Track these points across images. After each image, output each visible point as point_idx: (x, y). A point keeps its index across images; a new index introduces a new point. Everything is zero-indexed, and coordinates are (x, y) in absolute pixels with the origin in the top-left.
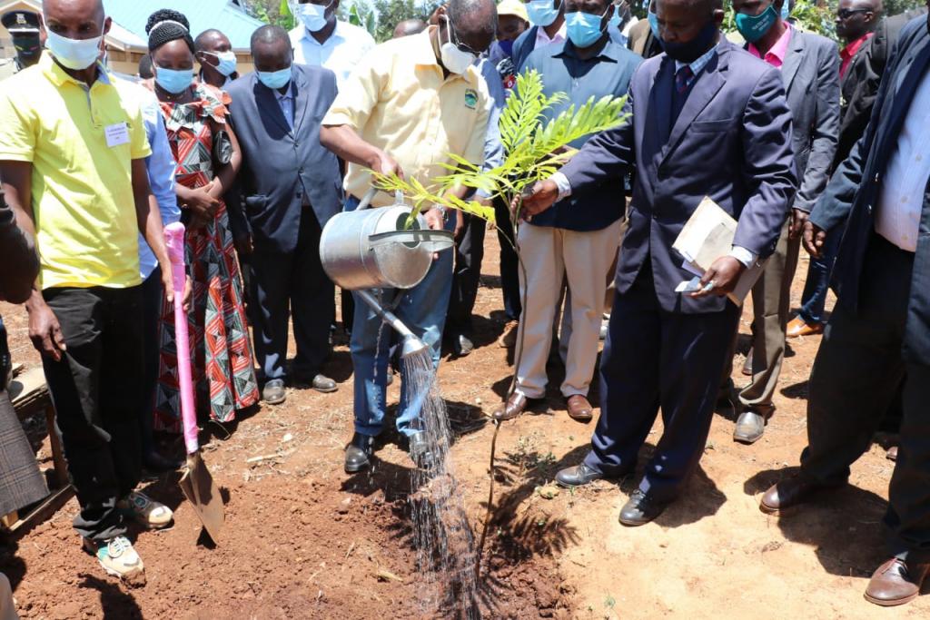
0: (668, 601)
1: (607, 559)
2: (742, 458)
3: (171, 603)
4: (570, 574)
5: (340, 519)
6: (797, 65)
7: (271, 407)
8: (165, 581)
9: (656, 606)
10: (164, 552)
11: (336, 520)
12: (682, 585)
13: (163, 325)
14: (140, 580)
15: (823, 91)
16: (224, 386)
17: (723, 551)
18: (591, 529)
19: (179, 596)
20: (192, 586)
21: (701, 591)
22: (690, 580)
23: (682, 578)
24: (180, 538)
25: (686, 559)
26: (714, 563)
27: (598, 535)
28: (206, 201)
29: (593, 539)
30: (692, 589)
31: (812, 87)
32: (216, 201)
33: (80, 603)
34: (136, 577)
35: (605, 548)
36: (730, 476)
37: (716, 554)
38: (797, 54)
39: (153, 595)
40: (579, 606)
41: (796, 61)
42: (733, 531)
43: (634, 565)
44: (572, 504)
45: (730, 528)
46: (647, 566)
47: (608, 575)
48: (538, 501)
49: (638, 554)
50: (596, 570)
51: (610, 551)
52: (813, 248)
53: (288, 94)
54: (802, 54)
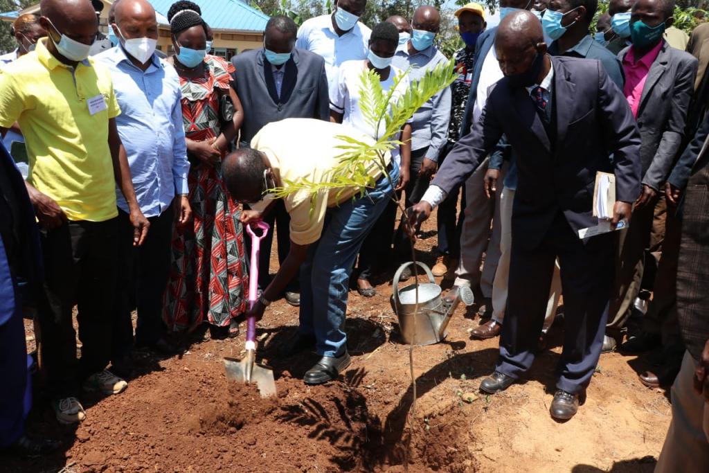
1: (513, 457)
2: (623, 382)
4: (483, 465)
6: (659, 75)
15: (678, 97)
16: (222, 298)
17: (607, 459)
18: (501, 431)
27: (505, 436)
29: (502, 439)
31: (669, 94)
32: (218, 152)
35: (511, 447)
36: (613, 397)
37: (601, 460)
38: (661, 65)
41: (658, 72)
42: (615, 442)
43: (534, 463)
44: (486, 409)
45: (613, 440)
46: (544, 465)
47: (513, 470)
48: (459, 404)
49: (538, 455)
50: (505, 465)
51: (515, 450)
52: (672, 199)
53: (283, 70)
54: (665, 66)
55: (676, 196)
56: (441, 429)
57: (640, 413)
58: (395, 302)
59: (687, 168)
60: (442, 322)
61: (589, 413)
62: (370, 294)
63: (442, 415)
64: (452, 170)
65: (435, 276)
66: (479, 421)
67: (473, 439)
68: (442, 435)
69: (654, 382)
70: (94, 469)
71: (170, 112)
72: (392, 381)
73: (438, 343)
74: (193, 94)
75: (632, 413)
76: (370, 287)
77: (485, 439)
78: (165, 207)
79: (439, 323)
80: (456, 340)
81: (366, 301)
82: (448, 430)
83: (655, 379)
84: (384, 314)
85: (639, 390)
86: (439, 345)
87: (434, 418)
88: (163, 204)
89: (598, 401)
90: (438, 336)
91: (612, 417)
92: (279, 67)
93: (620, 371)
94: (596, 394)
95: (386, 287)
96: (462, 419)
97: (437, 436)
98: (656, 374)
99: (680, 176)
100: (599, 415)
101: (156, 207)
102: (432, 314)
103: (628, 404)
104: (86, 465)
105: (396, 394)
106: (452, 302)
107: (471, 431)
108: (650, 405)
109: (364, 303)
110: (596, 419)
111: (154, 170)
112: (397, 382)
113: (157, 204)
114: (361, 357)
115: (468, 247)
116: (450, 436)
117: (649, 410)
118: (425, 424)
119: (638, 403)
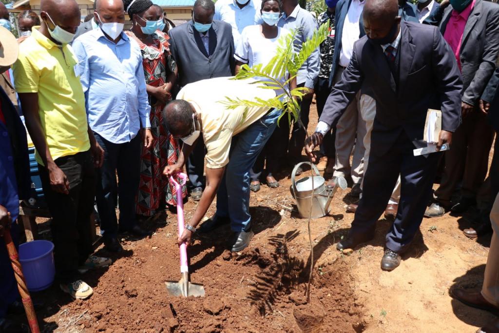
0: (414, 313)
1: (380, 289)
2: (452, 235)
3: (151, 306)
4: (360, 296)
5: (237, 263)
7: (196, 202)
8: (147, 294)
9: (407, 316)
10: (145, 279)
11: (235, 264)
12: (421, 305)
13: (142, 161)
14: (134, 293)
17: (443, 287)
18: (371, 272)
19: (155, 302)
20: (161, 297)
21: (432, 309)
22: (426, 302)
23: (421, 301)
24: (153, 272)
25: (423, 291)
26: (438, 293)
27: (374, 276)
28: (163, 93)
29: (371, 278)
30: (427, 308)
32: (169, 94)
33: (106, 304)
34: (132, 292)
35: (378, 283)
36: (446, 246)
37: (439, 288)
38: (476, 16)
39: (141, 301)
40: (366, 314)
41: (474, 21)
42: (448, 276)
43: (395, 293)
44: (360, 258)
45: (447, 274)
46: (401, 294)
47: (380, 298)
48: (342, 256)
49: (396, 287)
50: (374, 295)
51: (381, 285)
52: (484, 111)
53: (207, 35)
54: (478, 16)
55: (487, 109)
56: (330, 274)
57: (465, 256)
58: (294, 190)
59: (493, 88)
60: (326, 202)
61: (430, 258)
62: (276, 186)
63: (330, 264)
64: (332, 109)
65: (319, 171)
66: (356, 267)
67: (352, 279)
68: (331, 278)
69: (474, 234)
70: (102, 314)
71: (135, 71)
72: (295, 244)
73: (324, 216)
74: (151, 55)
75: (459, 256)
76: (276, 181)
77: (361, 279)
78: (133, 135)
79: (324, 203)
80: (336, 214)
81: (273, 191)
82: (335, 274)
83: (474, 232)
84: (286, 199)
85: (463, 240)
86: (325, 218)
87: (325, 267)
88: (132, 134)
89: (436, 249)
90: (324, 212)
91: (445, 259)
92: (204, 33)
93: (450, 228)
94: (434, 245)
95: (286, 181)
96: (344, 266)
97: (328, 279)
98: (474, 229)
99: (489, 94)
100: (437, 258)
101: (128, 135)
102: (319, 197)
103: (456, 250)
104: (96, 312)
105: (299, 252)
106: (332, 188)
107: (351, 274)
108: (471, 250)
109: (272, 192)
110: (435, 261)
111: (125, 110)
112: (298, 244)
113: (128, 134)
114: (273, 229)
115: (341, 150)
116: (337, 278)
117: (471, 254)
118: (319, 271)
119: (463, 249)
